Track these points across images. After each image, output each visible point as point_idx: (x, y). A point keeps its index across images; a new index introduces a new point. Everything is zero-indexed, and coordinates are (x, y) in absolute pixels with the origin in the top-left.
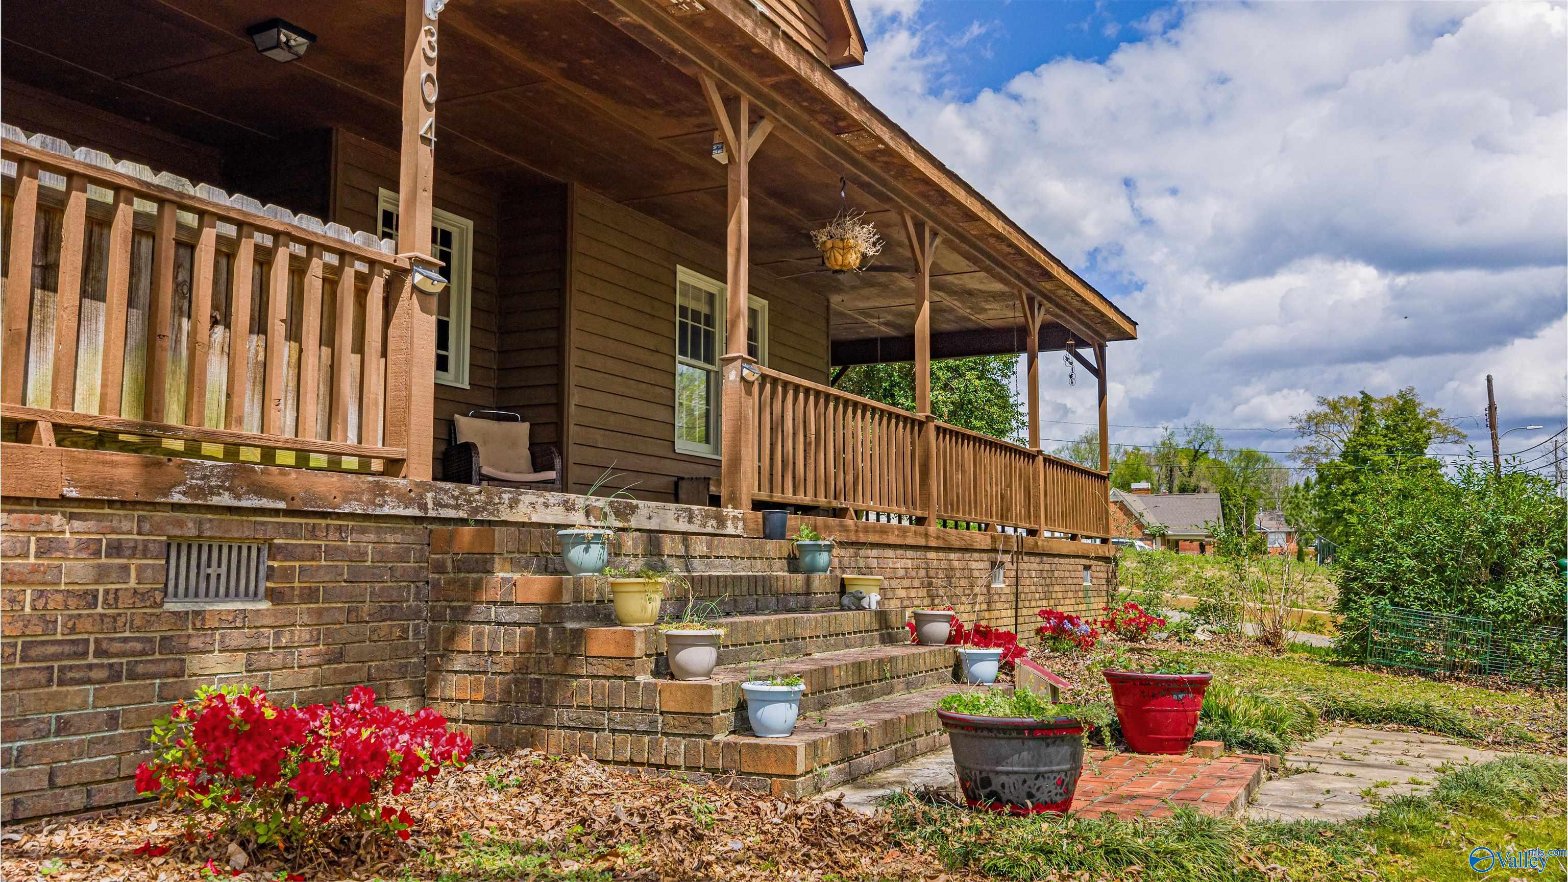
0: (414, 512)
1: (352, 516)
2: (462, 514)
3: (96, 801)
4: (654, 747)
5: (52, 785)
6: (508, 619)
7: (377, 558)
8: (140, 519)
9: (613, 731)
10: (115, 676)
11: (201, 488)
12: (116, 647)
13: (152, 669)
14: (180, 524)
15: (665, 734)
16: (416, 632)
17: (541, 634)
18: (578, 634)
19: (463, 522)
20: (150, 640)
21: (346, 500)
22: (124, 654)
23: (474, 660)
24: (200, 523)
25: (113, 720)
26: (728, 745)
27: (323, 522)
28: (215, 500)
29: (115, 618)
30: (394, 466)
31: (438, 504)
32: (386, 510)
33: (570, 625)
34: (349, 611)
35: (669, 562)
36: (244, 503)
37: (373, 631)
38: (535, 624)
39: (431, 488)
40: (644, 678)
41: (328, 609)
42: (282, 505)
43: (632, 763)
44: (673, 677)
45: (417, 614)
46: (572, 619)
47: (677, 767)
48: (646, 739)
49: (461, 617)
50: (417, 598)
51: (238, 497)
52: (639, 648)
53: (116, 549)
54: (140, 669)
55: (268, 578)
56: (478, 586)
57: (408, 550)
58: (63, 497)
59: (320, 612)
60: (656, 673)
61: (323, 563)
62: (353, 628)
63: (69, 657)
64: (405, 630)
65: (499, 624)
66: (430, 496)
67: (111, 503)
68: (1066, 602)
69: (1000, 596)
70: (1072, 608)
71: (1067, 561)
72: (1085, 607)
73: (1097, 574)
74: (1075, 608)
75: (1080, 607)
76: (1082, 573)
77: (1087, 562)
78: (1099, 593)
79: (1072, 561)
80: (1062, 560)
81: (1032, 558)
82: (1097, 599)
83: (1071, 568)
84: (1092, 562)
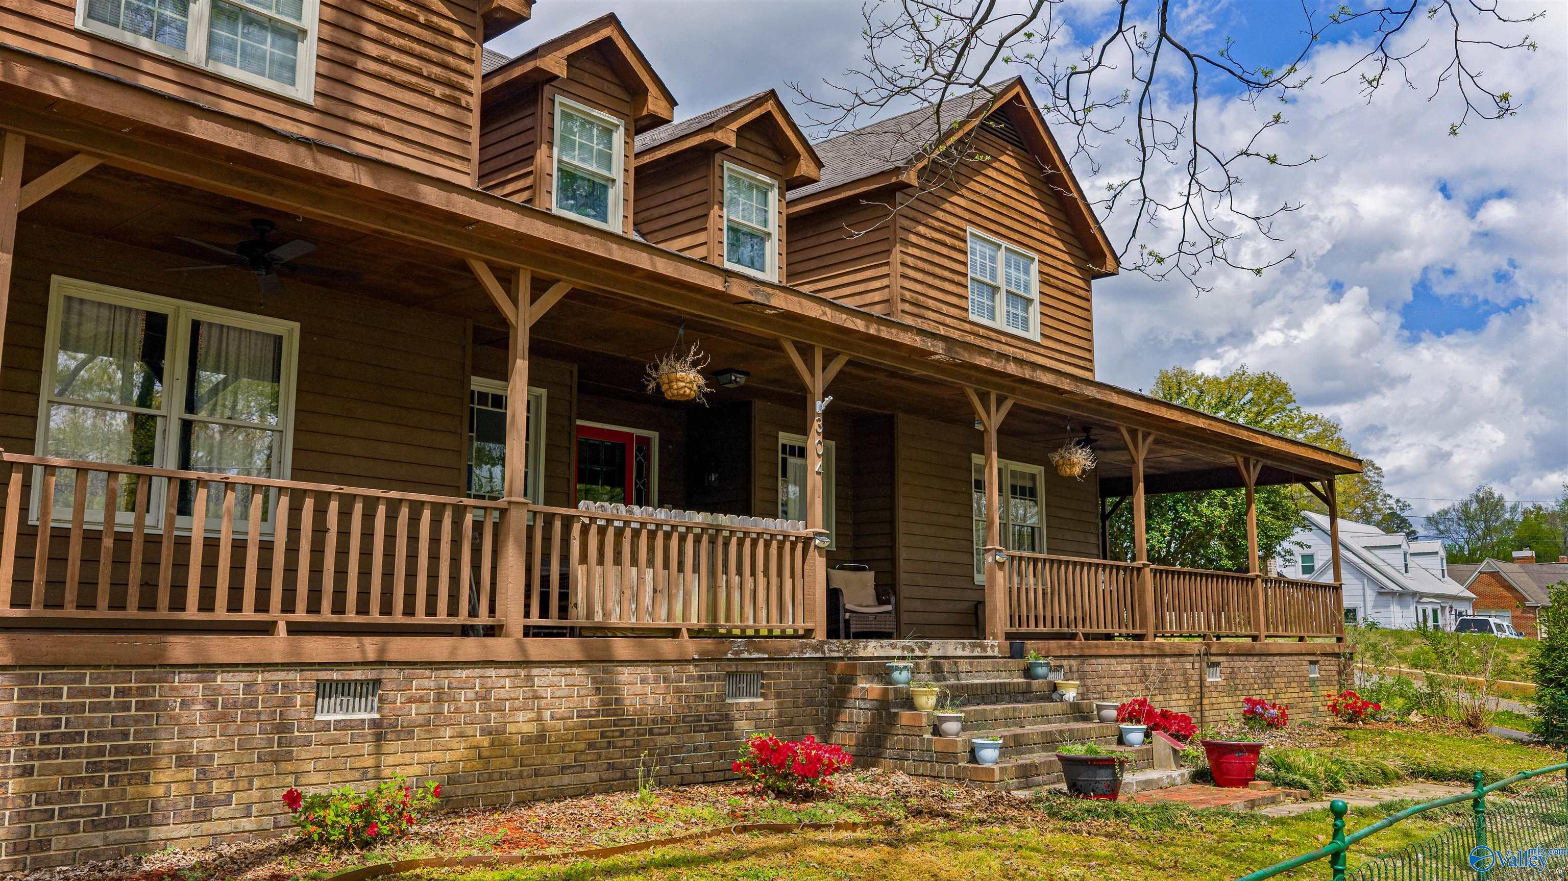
0: (819, 655)
1: (794, 658)
2: (841, 655)
3: (707, 779)
4: (932, 767)
5: (693, 772)
6: (864, 707)
7: (804, 677)
8: (717, 665)
9: (914, 760)
10: (711, 730)
11: (737, 651)
12: (711, 718)
13: (723, 727)
14: (730, 666)
15: (937, 762)
16: (822, 713)
17: (880, 715)
18: (896, 714)
19: (841, 658)
20: (722, 715)
21: (791, 652)
22: (713, 721)
23: (849, 726)
24: (737, 666)
25: (711, 747)
26: (964, 767)
27: (782, 662)
28: (743, 656)
29: (710, 706)
30: (809, 633)
31: (831, 651)
32: (807, 655)
33: (893, 710)
34: (794, 703)
35: (948, 675)
36: (753, 656)
37: (804, 711)
38: (877, 709)
39: (827, 643)
40: (927, 736)
41: (785, 701)
42: (766, 656)
43: (923, 775)
44: (941, 736)
45: (822, 704)
46: (894, 707)
47: (943, 778)
48: (929, 764)
49: (841, 705)
50: (822, 696)
51: (750, 654)
52: (924, 722)
53: (710, 678)
54: (719, 727)
55: (762, 688)
56: (849, 691)
57: (817, 673)
58: (693, 659)
59: (782, 703)
60: (933, 734)
61: (782, 681)
62: (796, 710)
63: (696, 722)
64: (817, 711)
65: (860, 709)
66: (826, 646)
67: (708, 660)
68: (1290, 690)
69: (1216, 687)
70: (1295, 695)
71: (1290, 658)
72: (1311, 694)
73: (1326, 668)
74: (1301, 695)
75: (1306, 694)
76: (1308, 667)
77: (1314, 658)
78: (1328, 682)
79: (1295, 658)
80: (1283, 658)
81: (1250, 658)
82: (1327, 688)
83: (1294, 663)
84: (1319, 658)
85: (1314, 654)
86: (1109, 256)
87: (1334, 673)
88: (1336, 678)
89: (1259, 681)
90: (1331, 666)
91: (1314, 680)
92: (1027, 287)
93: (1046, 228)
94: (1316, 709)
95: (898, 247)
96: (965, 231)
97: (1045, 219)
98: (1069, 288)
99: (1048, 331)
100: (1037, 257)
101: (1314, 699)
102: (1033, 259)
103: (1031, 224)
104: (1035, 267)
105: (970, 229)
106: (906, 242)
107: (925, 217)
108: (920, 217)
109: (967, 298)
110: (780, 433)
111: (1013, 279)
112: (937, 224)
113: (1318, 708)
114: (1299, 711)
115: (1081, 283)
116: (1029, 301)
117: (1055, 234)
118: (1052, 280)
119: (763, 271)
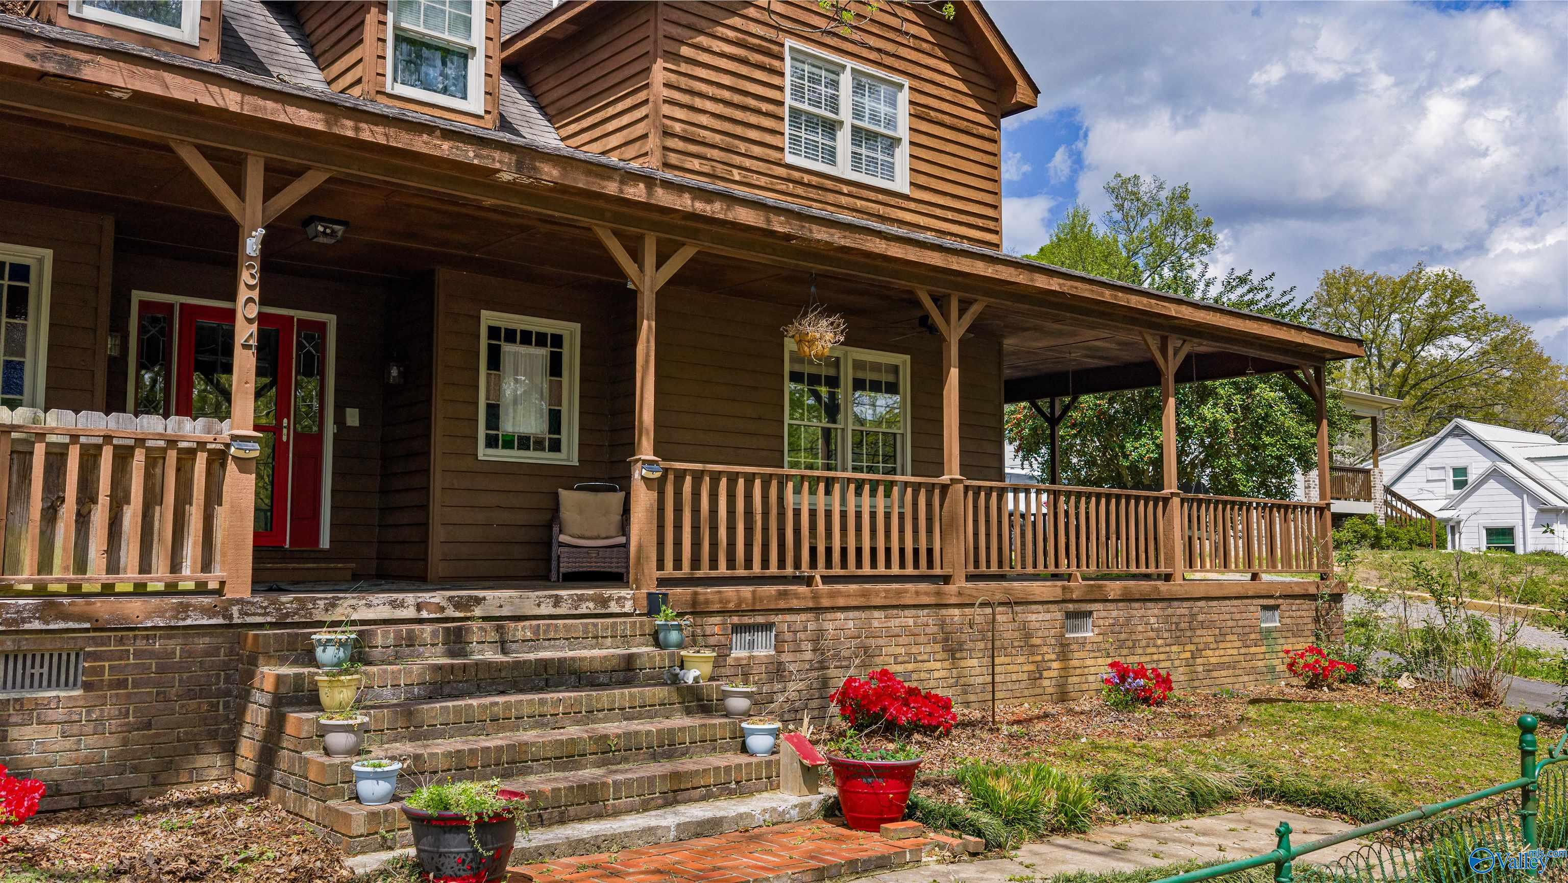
0: (220, 621)
1: (157, 627)
2: (270, 619)
4: (306, 803)
7: (185, 655)
11: (14, 619)
15: (310, 796)
16: (226, 707)
18: (283, 716)
19: (271, 624)
21: (149, 616)
23: (250, 730)
24: (20, 641)
26: (330, 809)
28: (27, 626)
31: (244, 612)
32: (189, 622)
34: (158, 694)
35: (477, 647)
36: (52, 626)
37: (182, 706)
38: (270, 707)
40: (306, 754)
41: (135, 693)
42: (88, 625)
45: (226, 693)
50: (227, 682)
51: (47, 622)
55: (83, 674)
57: (216, 648)
59: (129, 695)
61: (132, 661)
62: (161, 706)
64: (214, 705)
66: (238, 607)
68: (1221, 645)
69: (1083, 644)
70: (1235, 652)
71: (1228, 602)
72: (1263, 649)
73: (1294, 614)
74: (1243, 651)
75: (1253, 650)
76: (1260, 614)
77: (1271, 602)
78: (1297, 633)
79: (1236, 602)
80: (1215, 603)
81: (1149, 605)
82: (1294, 640)
83: (1234, 610)
84: (1280, 601)
85: (1271, 597)
86: (1020, 82)
87: (1309, 620)
88: (1312, 626)
89: (1166, 635)
90: (1305, 611)
91: (1269, 631)
92: (891, 122)
93: (925, 46)
94: (1272, 670)
95: (659, 64)
96: (782, 45)
97: (925, 34)
98: (963, 125)
99: (922, 180)
100: (907, 82)
101: (1267, 656)
102: (901, 86)
103: (899, 39)
104: (904, 97)
105: (789, 42)
106: (676, 57)
107: (711, 24)
108: (703, 24)
109: (783, 134)
110: (483, 312)
111: (867, 111)
112: (731, 34)
113: (1274, 667)
114: (1240, 672)
115: (984, 119)
116: (897, 141)
117: (940, 54)
118: (932, 113)
119: (465, 97)
